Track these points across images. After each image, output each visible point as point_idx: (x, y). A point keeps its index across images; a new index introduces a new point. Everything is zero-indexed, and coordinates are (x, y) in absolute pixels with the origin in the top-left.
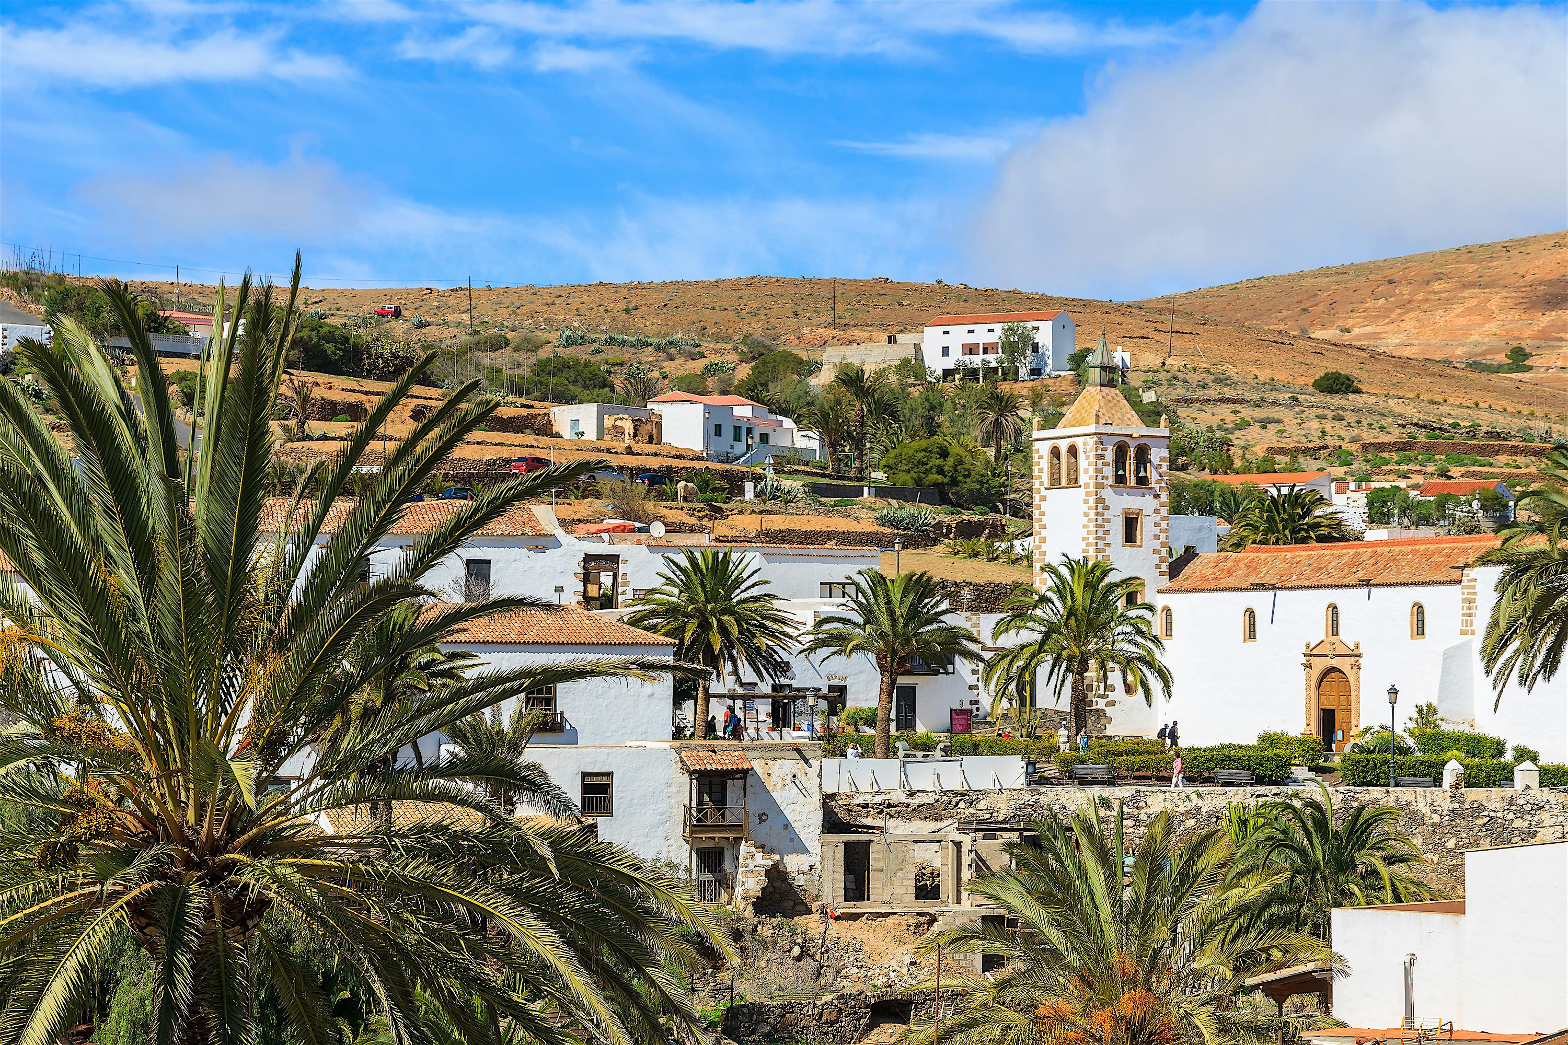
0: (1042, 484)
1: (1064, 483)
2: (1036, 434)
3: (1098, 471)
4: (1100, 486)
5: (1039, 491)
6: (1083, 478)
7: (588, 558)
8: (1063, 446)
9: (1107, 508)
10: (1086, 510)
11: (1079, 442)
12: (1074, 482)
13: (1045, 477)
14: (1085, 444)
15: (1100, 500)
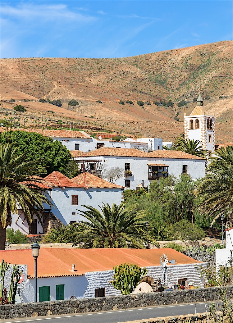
0: (187, 128)
1: (194, 128)
2: (185, 117)
3: (205, 125)
4: (205, 129)
5: (186, 130)
6: (200, 127)
7: (98, 144)
8: (194, 120)
9: (206, 134)
10: (202, 134)
11: (199, 119)
12: (198, 127)
13: (189, 127)
14: (201, 119)
15: (205, 132)
